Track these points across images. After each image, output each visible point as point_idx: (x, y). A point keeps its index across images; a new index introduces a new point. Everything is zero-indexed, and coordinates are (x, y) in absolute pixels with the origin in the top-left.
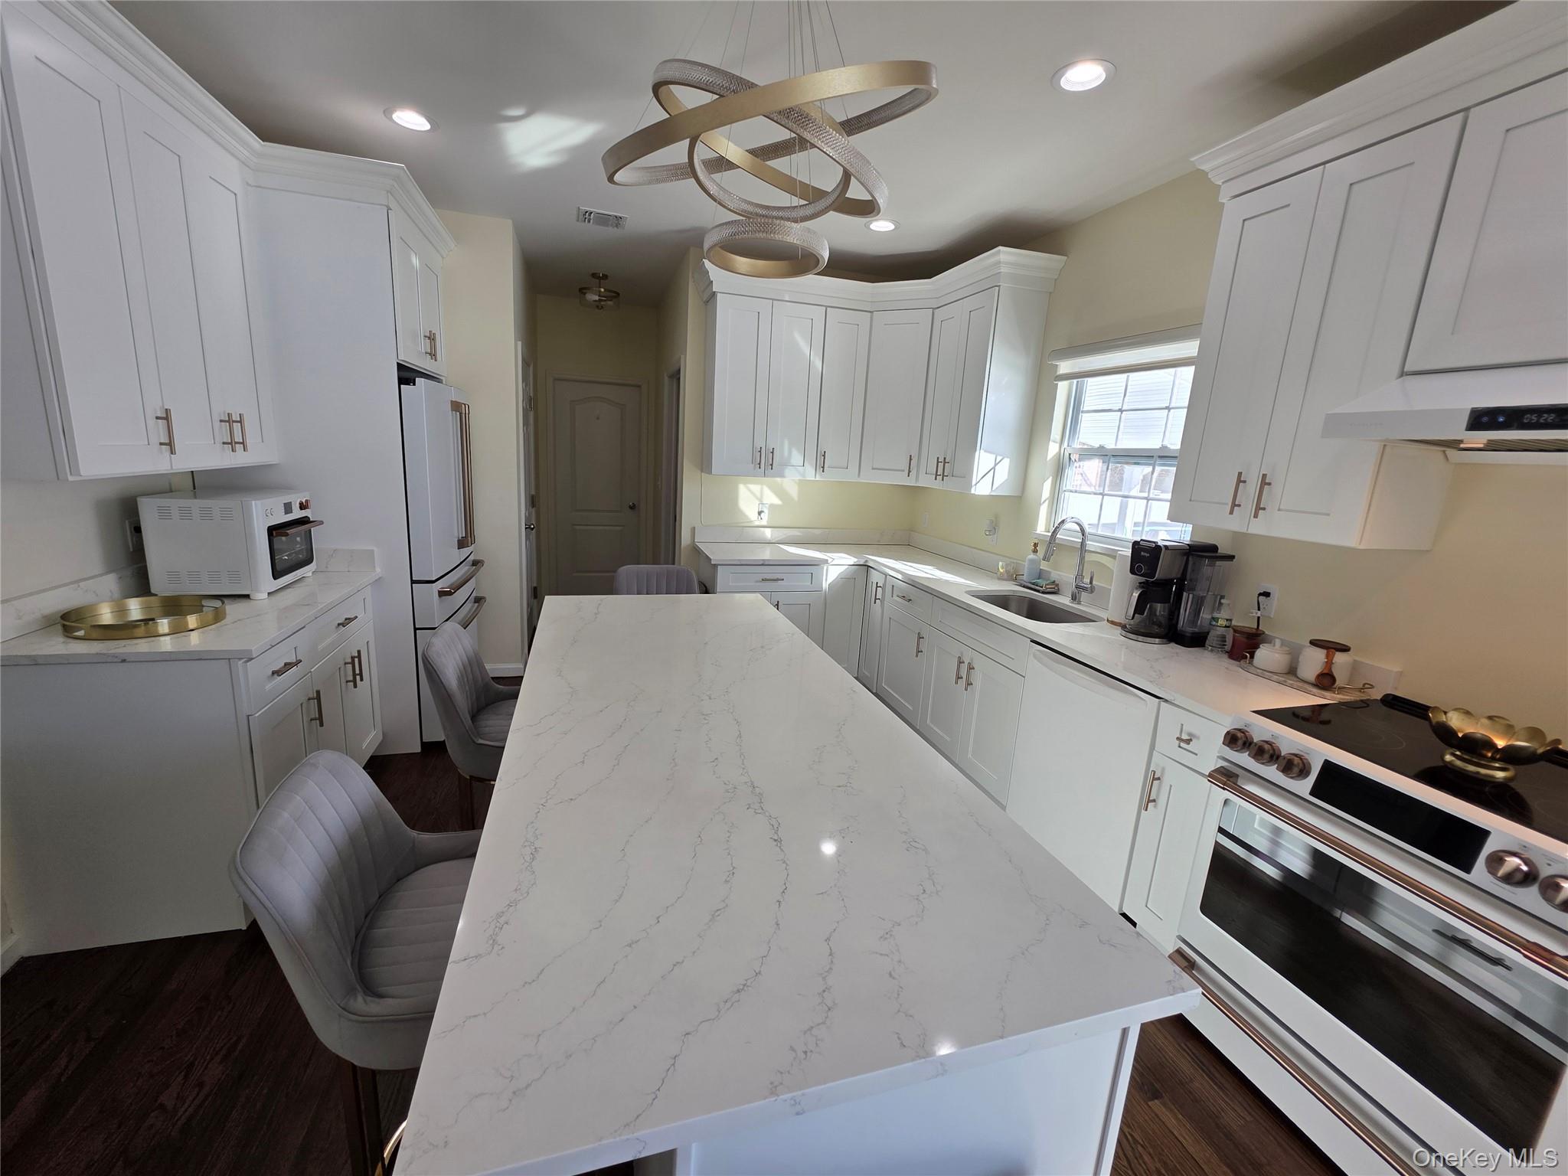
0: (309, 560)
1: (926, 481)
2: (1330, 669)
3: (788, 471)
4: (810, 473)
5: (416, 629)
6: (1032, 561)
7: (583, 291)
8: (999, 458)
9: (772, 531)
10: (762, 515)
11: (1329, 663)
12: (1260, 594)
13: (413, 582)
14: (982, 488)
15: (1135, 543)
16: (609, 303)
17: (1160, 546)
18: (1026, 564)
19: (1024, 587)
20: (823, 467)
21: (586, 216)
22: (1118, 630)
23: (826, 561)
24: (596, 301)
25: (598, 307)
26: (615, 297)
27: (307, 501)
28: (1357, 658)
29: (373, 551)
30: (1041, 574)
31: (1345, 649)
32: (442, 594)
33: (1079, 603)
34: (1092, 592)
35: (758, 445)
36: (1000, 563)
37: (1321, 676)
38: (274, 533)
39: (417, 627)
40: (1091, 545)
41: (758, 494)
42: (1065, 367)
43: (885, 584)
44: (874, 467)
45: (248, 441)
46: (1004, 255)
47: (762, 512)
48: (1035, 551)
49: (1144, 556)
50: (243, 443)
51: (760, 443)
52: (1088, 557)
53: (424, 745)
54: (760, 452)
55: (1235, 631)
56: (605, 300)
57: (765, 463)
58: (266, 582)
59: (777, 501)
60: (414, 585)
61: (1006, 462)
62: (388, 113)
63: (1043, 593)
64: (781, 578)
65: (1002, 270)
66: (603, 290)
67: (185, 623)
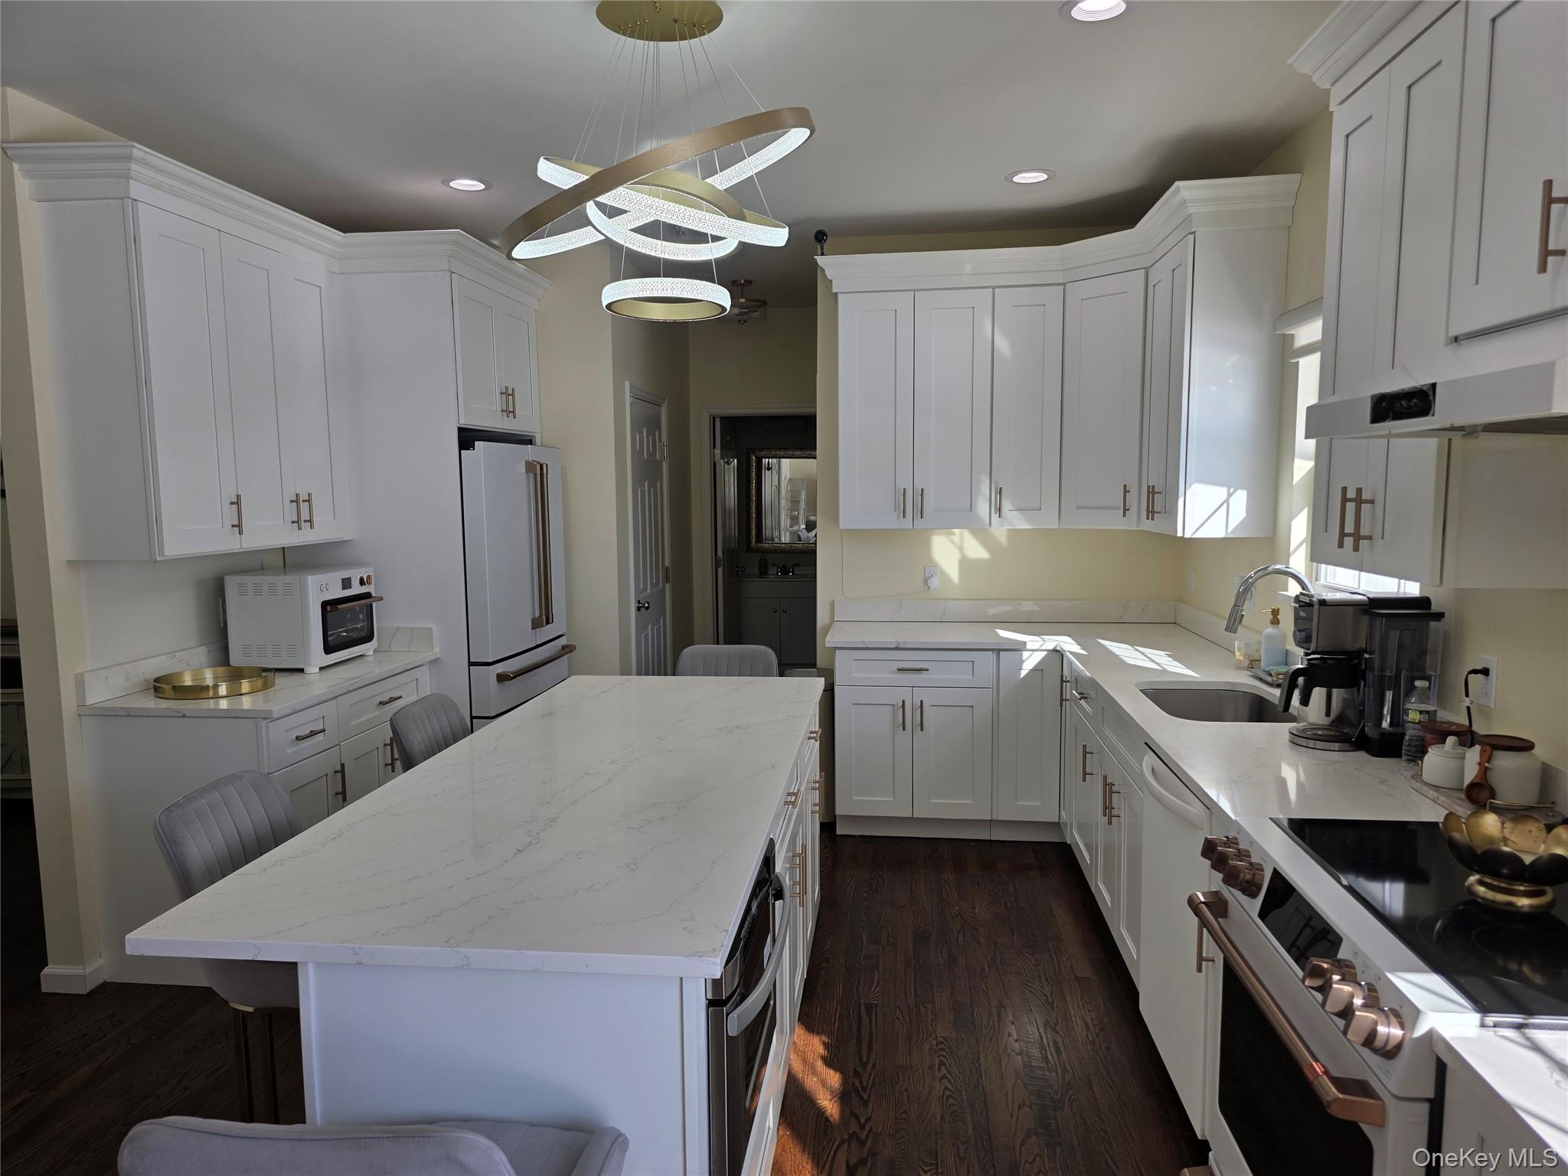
0: (368, 638)
5: (472, 718)
6: (1270, 638)
12: (1474, 672)
13: (471, 664)
16: (754, 314)
17: (1314, 601)
18: (1263, 642)
19: (1258, 678)
20: (1000, 511)
24: (736, 315)
26: (760, 307)
27: (369, 577)
29: (431, 629)
32: (502, 678)
35: (901, 486)
38: (329, 608)
39: (474, 715)
42: (1301, 336)
44: (1079, 505)
45: (315, 520)
46: (1186, 191)
48: (1275, 621)
50: (310, 521)
51: (904, 482)
54: (905, 495)
56: (747, 313)
58: (317, 656)
60: (471, 667)
61: (1244, 494)
62: (446, 182)
64: (925, 667)
65: (1192, 210)
66: (743, 300)
67: (240, 688)
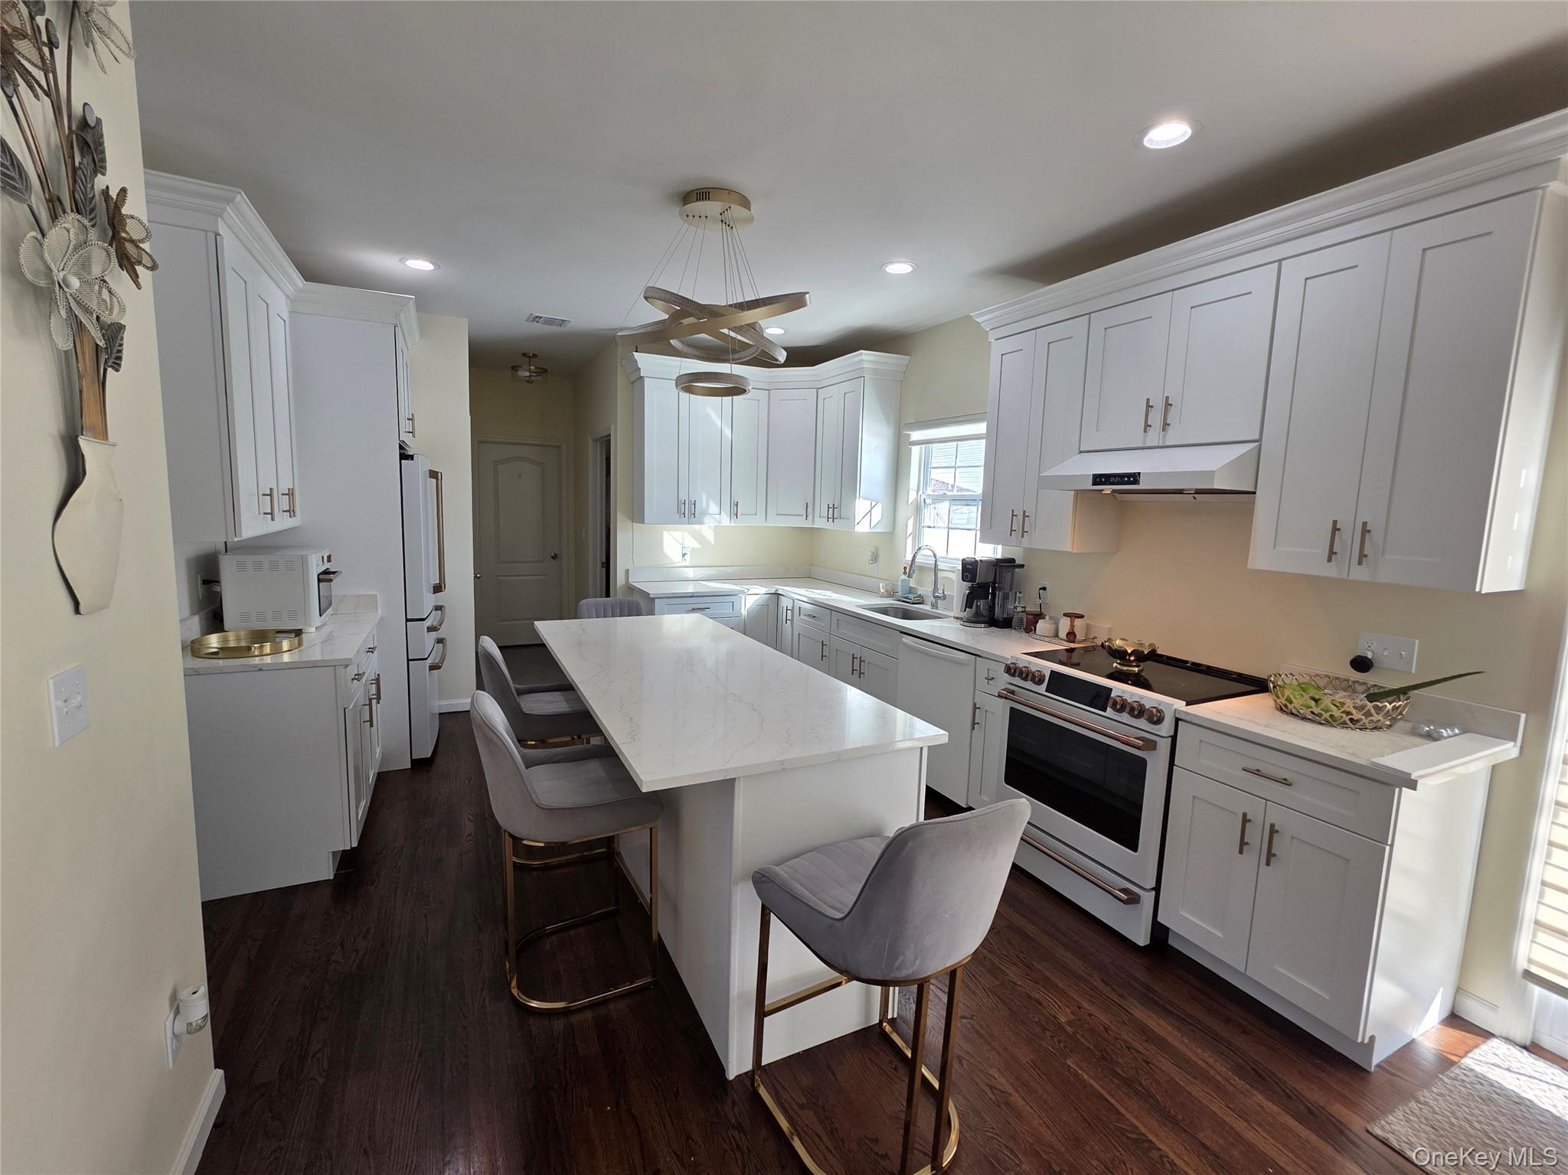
1: (821, 523)
2: (1073, 630)
3: (707, 519)
4: (726, 520)
5: (408, 660)
6: (903, 581)
7: (515, 368)
8: (873, 504)
9: (694, 571)
10: (686, 556)
11: (1072, 626)
12: (1040, 589)
13: (407, 620)
14: (863, 528)
15: (963, 560)
16: (539, 378)
17: (977, 561)
18: (900, 584)
19: (899, 601)
20: (737, 515)
21: (537, 319)
22: (960, 622)
23: (743, 592)
24: (526, 377)
25: (528, 381)
26: (543, 373)
27: (329, 556)
28: (1088, 622)
29: (376, 595)
30: (911, 590)
31: (1082, 617)
32: (430, 629)
33: (937, 608)
34: (944, 599)
35: (682, 499)
36: (881, 585)
37: (1068, 634)
38: (321, 578)
39: (410, 658)
40: (941, 566)
41: (681, 541)
42: (916, 435)
43: (793, 607)
44: (779, 513)
46: (865, 357)
47: (686, 554)
48: (905, 573)
49: (969, 569)
50: (294, 511)
51: (683, 497)
52: (940, 575)
53: (413, 762)
54: (684, 504)
55: (1027, 614)
56: (535, 376)
57: (687, 512)
59: (697, 545)
60: (408, 623)
61: (879, 506)
62: (403, 261)
63: (912, 604)
64: (707, 607)
65: (865, 366)
66: (533, 367)
67: (281, 647)
